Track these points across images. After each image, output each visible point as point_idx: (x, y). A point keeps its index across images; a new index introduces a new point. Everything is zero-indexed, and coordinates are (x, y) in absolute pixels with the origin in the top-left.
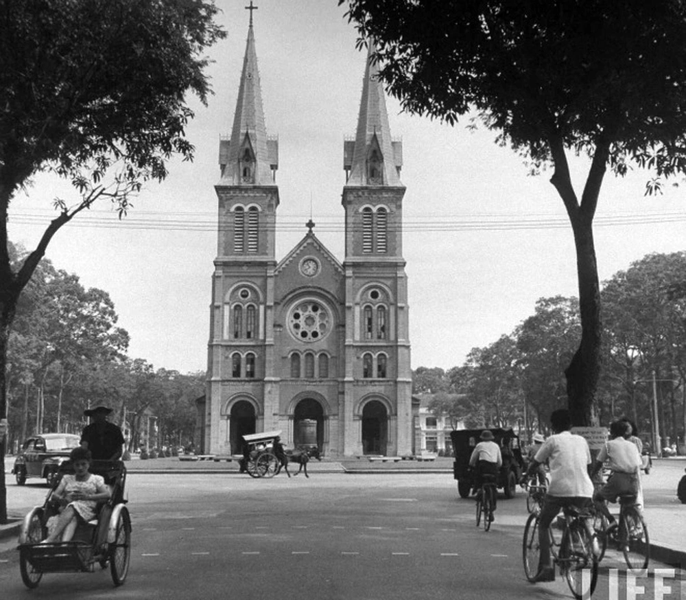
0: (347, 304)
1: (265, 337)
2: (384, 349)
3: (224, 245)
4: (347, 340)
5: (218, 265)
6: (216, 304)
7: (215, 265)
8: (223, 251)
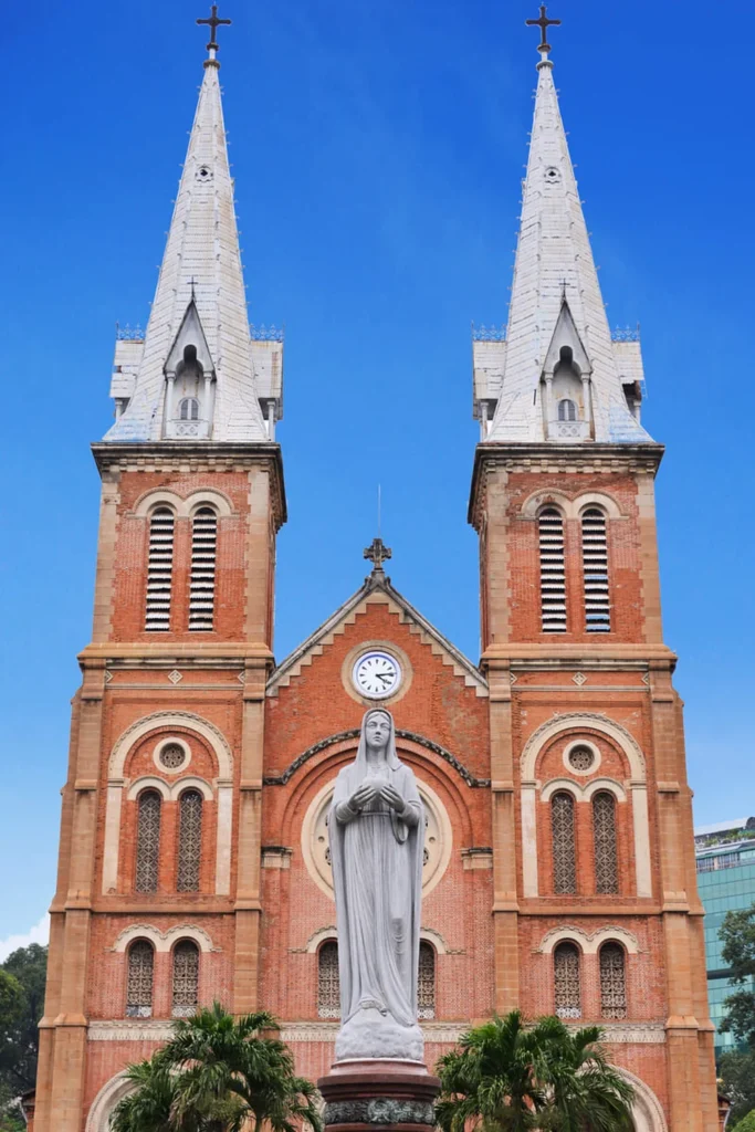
0: (497, 784)
1: (234, 888)
2: (619, 924)
3: (113, 608)
4: (497, 895)
5: (92, 668)
6: (80, 783)
7: (83, 667)
8: (110, 629)
